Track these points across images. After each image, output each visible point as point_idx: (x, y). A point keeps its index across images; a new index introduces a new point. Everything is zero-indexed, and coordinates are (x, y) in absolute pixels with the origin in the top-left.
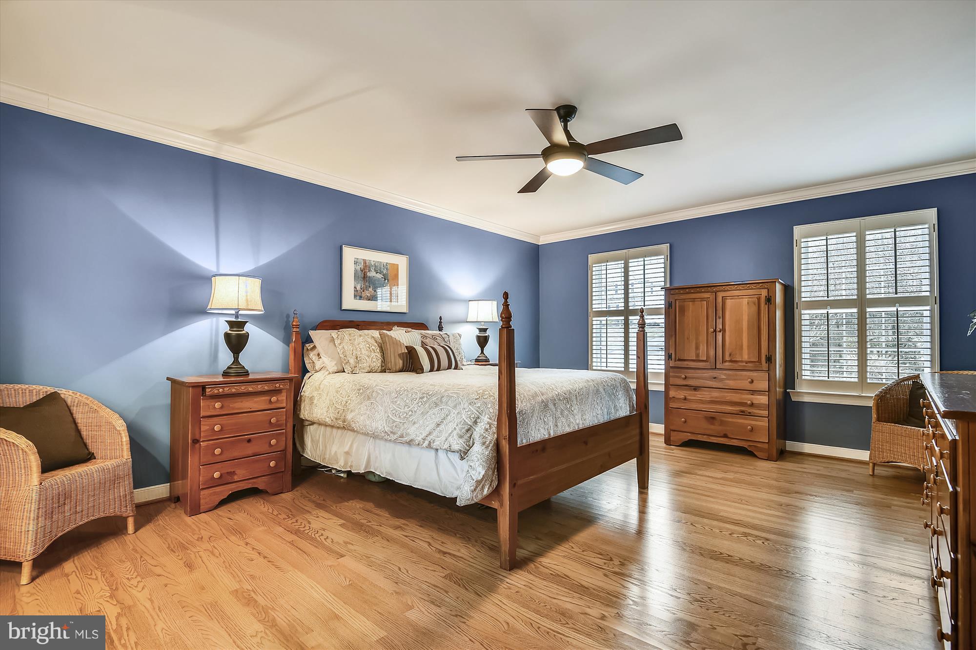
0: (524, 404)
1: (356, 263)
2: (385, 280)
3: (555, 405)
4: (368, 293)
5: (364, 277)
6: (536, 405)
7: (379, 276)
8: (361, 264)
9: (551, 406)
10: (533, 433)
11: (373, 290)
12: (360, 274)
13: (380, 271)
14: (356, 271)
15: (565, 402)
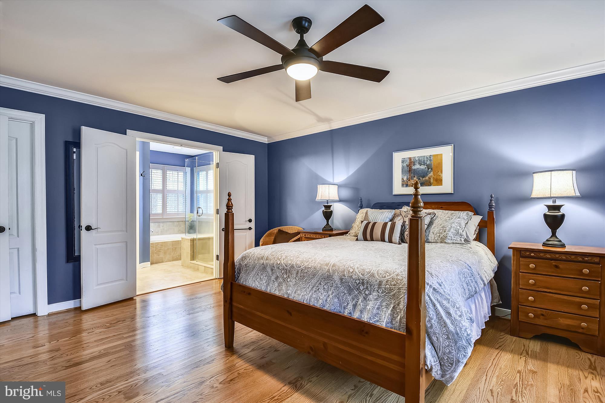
0: (250, 261)
1: (403, 162)
2: (429, 169)
3: (272, 270)
4: (413, 181)
5: (410, 170)
6: (258, 265)
7: (423, 167)
8: (407, 161)
9: (269, 270)
10: (250, 281)
11: (417, 178)
12: (406, 169)
13: (424, 162)
14: (403, 168)
15: (283, 272)
